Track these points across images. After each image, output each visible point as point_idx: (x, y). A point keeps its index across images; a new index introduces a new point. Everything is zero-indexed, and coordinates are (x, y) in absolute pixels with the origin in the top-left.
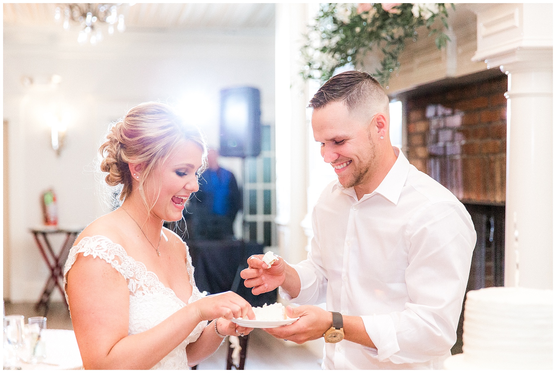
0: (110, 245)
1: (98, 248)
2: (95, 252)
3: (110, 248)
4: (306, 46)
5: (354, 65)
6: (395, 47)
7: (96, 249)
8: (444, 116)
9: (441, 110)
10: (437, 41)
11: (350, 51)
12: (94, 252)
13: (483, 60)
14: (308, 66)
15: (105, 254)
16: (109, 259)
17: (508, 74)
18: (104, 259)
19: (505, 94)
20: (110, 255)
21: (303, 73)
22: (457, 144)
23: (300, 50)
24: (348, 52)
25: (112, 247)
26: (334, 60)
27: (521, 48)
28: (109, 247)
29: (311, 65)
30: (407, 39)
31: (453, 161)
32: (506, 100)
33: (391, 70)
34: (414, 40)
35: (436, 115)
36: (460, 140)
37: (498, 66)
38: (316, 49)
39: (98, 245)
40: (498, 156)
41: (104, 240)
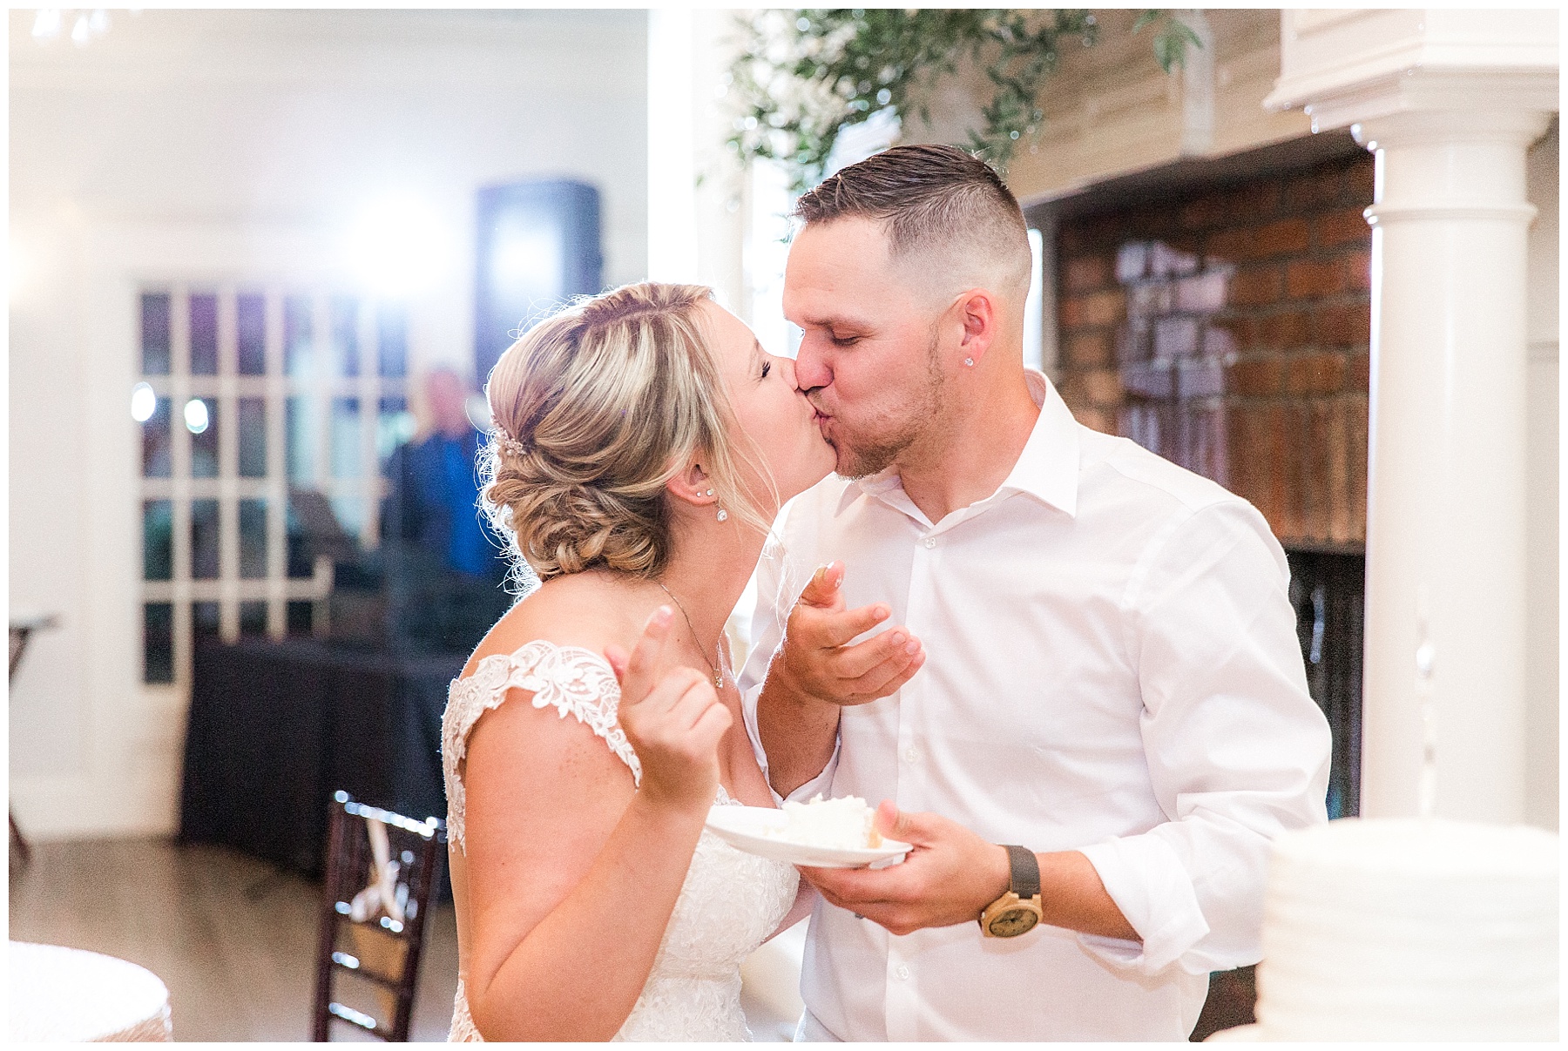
0: (607, 684)
1: (574, 688)
2: (565, 700)
3: (608, 693)
4: (748, 58)
5: (899, 118)
6: (1029, 62)
7: (568, 690)
8: (1173, 276)
9: (1163, 259)
10: (1159, 46)
11: (887, 74)
12: (561, 698)
13: (1299, 107)
14: (755, 120)
15: (594, 708)
16: (600, 725)
17: (1375, 150)
18: (589, 723)
19: (1367, 213)
20: (604, 712)
21: (737, 139)
22: (1213, 363)
23: (732, 69)
24: (879, 77)
25: (612, 689)
26: (836, 101)
27: (1417, 71)
28: (606, 690)
29: (764, 116)
30: (1065, 39)
31: (1200, 415)
32: (1368, 229)
33: (1014, 135)
34: (1085, 41)
35: (1148, 273)
36: (1223, 353)
37: (1345, 125)
38: (782, 66)
39: (576, 677)
40: (1341, 401)
41: (595, 665)
